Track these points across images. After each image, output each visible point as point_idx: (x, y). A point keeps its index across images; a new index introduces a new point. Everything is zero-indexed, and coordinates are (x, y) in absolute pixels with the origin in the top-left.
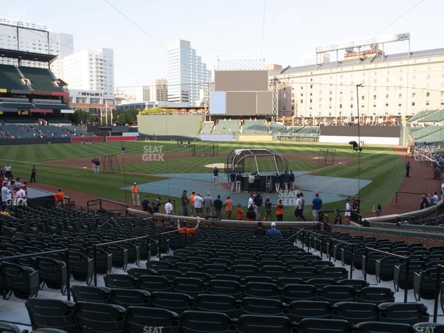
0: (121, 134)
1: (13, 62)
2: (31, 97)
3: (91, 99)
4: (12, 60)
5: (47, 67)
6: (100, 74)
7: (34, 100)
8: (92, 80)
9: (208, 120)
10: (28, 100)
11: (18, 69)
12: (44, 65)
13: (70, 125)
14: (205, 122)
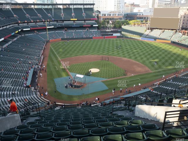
0: (113, 34)
1: (82, 7)
2: (85, 20)
3: (113, 14)
4: (81, 6)
5: (93, 7)
6: (119, 2)
7: (86, 21)
8: (115, 5)
9: (148, 29)
10: (84, 21)
11: (83, 9)
12: (92, 7)
13: (96, 30)
14: (147, 30)
